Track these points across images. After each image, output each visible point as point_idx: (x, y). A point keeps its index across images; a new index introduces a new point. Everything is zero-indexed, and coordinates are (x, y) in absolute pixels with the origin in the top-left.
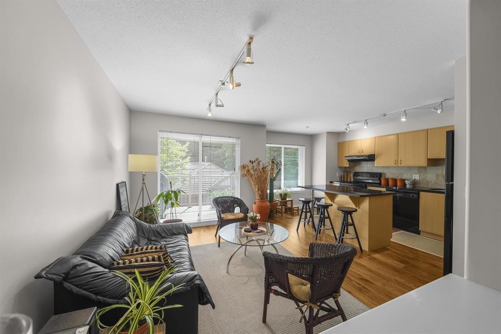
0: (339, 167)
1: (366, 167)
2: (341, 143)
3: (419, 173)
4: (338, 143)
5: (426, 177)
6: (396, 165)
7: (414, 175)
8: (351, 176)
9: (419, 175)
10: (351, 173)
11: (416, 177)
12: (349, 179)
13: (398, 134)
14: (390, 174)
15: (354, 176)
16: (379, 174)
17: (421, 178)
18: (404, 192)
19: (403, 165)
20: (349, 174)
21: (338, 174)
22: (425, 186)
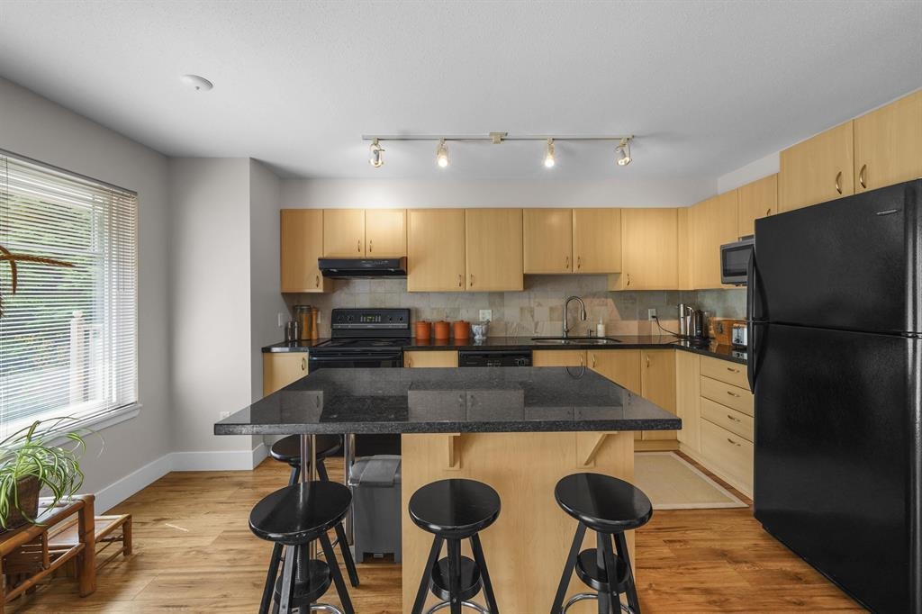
0: (283, 294)
1: (363, 294)
2: (292, 211)
3: (491, 305)
4: (281, 211)
5: (503, 314)
6: (461, 289)
7: (481, 311)
8: (319, 322)
9: (490, 311)
10: (319, 313)
11: (486, 315)
12: (314, 333)
13: (464, 211)
14: (430, 312)
15: (334, 320)
16: (407, 313)
17: (495, 318)
18: (504, 355)
19: (476, 287)
20: (314, 317)
21: (281, 318)
22: (503, 335)
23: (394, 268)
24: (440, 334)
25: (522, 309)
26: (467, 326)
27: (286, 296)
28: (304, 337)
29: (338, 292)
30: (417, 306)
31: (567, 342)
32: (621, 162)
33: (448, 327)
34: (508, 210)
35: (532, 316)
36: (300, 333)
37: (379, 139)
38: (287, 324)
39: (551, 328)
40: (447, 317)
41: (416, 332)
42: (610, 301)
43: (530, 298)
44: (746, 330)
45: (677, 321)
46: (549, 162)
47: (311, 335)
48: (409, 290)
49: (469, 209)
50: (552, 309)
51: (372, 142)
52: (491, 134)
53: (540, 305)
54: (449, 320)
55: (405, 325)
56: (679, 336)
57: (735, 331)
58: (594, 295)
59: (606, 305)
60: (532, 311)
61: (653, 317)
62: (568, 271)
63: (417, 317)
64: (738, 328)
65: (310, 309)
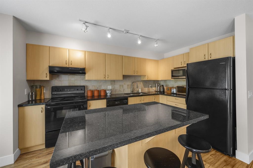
1: (65, 81)
2: (33, 45)
4: (27, 44)
5: (115, 87)
6: (105, 79)
7: (108, 86)
8: (45, 92)
9: (111, 86)
10: (45, 88)
11: (110, 87)
12: (42, 97)
13: (105, 54)
14: (91, 87)
15: (52, 91)
16: (84, 87)
17: (112, 88)
18: (120, 100)
19: (109, 79)
20: (42, 90)
21: (26, 91)
22: (115, 93)
23: (81, 71)
24: (96, 94)
25: (120, 85)
26: (105, 91)
27: (28, 81)
28: (38, 98)
29: (54, 80)
30: (87, 85)
31: (133, 94)
32: (156, 45)
33: (99, 92)
34: (119, 55)
35: (123, 87)
36: (36, 97)
37: (86, 22)
38: (29, 93)
39: (128, 91)
40: (97, 88)
41: (87, 94)
42: (142, 83)
43: (122, 82)
44: (175, 89)
45: (155, 88)
46: (139, 42)
47: (41, 97)
48: (86, 79)
49: (108, 54)
50: (128, 85)
51: (83, 22)
52: (125, 30)
53: (125, 84)
54: (98, 89)
55: (83, 92)
56: (156, 91)
57: (172, 90)
58: (138, 81)
59: (141, 84)
60: (123, 86)
61: (151, 87)
62: (134, 75)
63: (87, 89)
64: (173, 89)
65: (40, 87)
